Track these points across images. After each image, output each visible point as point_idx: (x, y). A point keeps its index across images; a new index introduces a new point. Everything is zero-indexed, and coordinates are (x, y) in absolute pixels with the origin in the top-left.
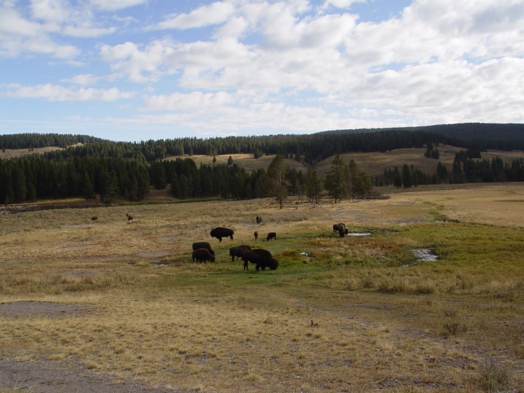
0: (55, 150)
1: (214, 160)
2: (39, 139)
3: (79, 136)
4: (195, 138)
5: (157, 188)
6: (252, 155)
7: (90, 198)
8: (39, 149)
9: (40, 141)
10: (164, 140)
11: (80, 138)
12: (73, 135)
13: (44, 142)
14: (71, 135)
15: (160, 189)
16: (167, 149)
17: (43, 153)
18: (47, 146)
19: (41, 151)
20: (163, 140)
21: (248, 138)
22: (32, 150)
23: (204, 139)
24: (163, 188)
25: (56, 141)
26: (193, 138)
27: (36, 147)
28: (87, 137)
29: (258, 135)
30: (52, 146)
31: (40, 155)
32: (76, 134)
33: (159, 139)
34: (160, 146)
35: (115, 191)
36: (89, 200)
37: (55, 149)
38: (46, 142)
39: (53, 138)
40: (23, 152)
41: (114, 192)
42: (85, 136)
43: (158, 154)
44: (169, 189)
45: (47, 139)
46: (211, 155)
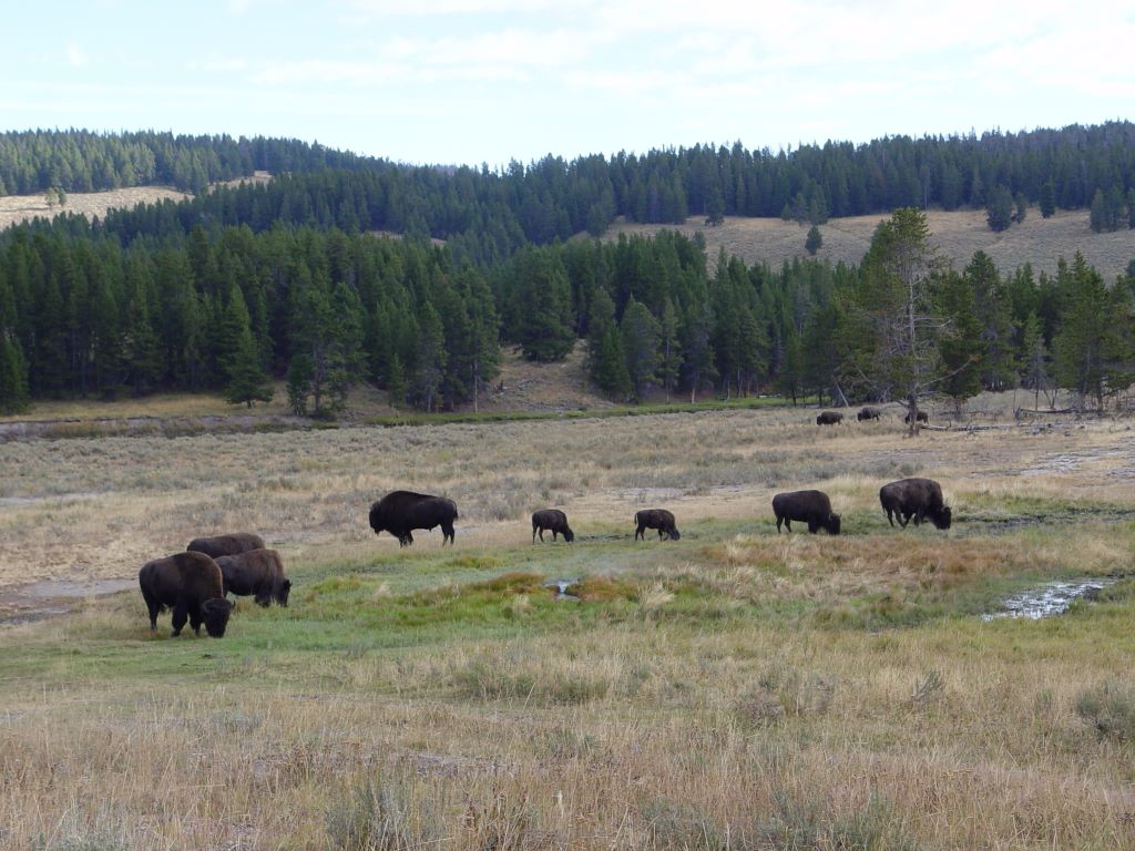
0: (153, 201)
1: (814, 243)
2: (93, 153)
3: (260, 143)
4: (738, 146)
5: (533, 357)
6: (981, 218)
7: (248, 398)
8: (88, 196)
9: (96, 161)
10: (608, 159)
11: (265, 153)
12: (236, 138)
13: (110, 167)
14: (226, 138)
15: (545, 361)
16: (618, 197)
17: (102, 215)
18: (125, 185)
19: (93, 206)
20: (601, 156)
21: (969, 145)
22: (62, 202)
23: (775, 153)
24: (558, 357)
25: (160, 163)
26: (730, 148)
27: (79, 187)
28: (295, 147)
29: (1015, 131)
30: (146, 182)
31: (90, 219)
32: (250, 136)
33: (586, 155)
34: (584, 181)
35: (349, 367)
36: (245, 404)
37: (150, 196)
38: (119, 166)
39: (147, 151)
40: (21, 209)
41: (345, 373)
42: (284, 143)
43: (580, 218)
44: (579, 362)
45: (126, 155)
46: (800, 219)
